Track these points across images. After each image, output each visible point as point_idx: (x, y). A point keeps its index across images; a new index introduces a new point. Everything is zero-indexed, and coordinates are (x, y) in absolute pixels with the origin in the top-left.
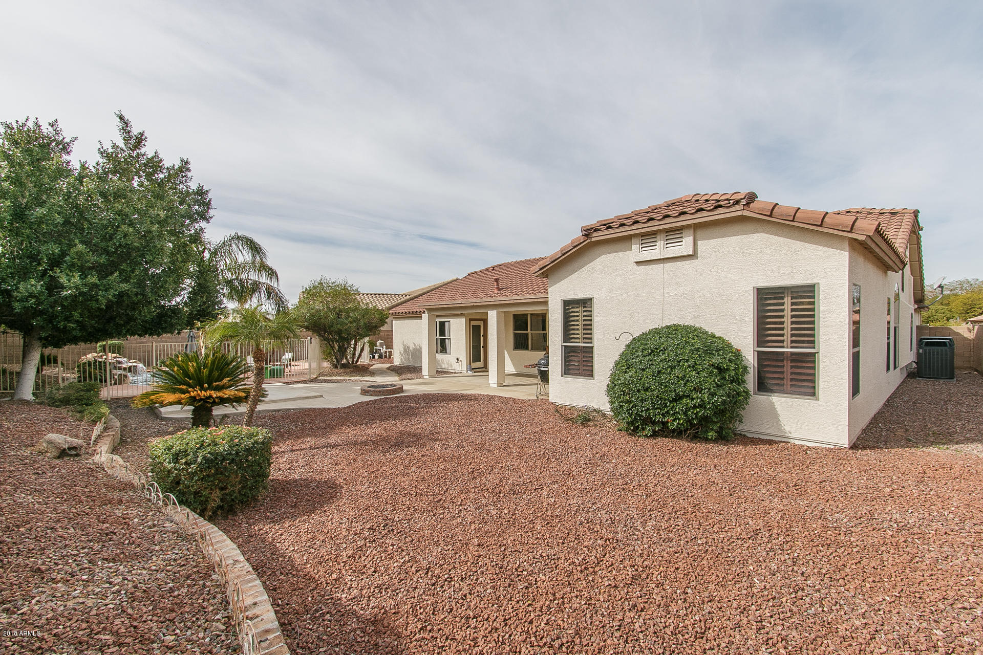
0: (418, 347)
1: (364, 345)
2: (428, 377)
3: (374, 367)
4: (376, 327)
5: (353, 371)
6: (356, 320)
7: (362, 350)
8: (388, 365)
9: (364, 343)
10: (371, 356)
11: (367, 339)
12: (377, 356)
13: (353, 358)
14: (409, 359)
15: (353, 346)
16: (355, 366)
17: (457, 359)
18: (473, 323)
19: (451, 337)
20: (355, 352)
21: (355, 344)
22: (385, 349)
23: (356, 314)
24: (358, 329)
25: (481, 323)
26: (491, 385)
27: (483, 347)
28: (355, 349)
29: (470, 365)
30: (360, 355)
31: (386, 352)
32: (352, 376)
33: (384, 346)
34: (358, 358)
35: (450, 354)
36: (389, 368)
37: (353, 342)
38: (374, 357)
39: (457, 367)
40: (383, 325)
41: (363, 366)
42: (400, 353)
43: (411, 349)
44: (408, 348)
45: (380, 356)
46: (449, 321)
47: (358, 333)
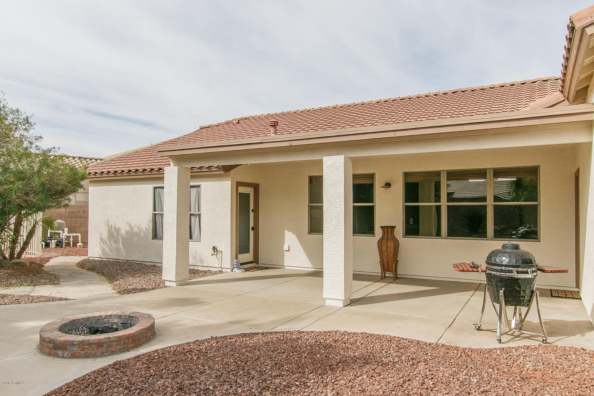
0: (136, 230)
1: (34, 226)
2: (174, 284)
3: (52, 262)
4: (63, 193)
5: (11, 275)
6: (20, 176)
7: (31, 234)
8: (78, 259)
9: (36, 223)
10: (44, 243)
11: (40, 216)
12: (53, 243)
13: (13, 249)
14: (118, 250)
15: (12, 227)
16: (17, 264)
17: (214, 248)
18: (242, 190)
19: (202, 212)
20: (17, 238)
21: (18, 224)
22: (66, 233)
23: (23, 166)
24: (27, 194)
25: (250, 191)
26: (328, 303)
27: (253, 229)
28: (17, 231)
29: (237, 258)
30: (26, 243)
31: (68, 237)
32: (11, 285)
33: (66, 229)
34: (23, 249)
35: (199, 241)
36: (82, 265)
37: (13, 220)
38: (47, 245)
39: (213, 262)
40: (74, 191)
41: (32, 262)
42: (101, 239)
43: (123, 232)
44: (117, 230)
45: (59, 244)
46: (199, 186)
47: (26, 201)
